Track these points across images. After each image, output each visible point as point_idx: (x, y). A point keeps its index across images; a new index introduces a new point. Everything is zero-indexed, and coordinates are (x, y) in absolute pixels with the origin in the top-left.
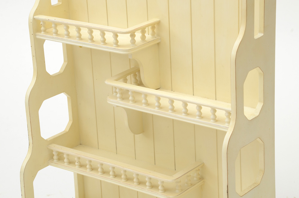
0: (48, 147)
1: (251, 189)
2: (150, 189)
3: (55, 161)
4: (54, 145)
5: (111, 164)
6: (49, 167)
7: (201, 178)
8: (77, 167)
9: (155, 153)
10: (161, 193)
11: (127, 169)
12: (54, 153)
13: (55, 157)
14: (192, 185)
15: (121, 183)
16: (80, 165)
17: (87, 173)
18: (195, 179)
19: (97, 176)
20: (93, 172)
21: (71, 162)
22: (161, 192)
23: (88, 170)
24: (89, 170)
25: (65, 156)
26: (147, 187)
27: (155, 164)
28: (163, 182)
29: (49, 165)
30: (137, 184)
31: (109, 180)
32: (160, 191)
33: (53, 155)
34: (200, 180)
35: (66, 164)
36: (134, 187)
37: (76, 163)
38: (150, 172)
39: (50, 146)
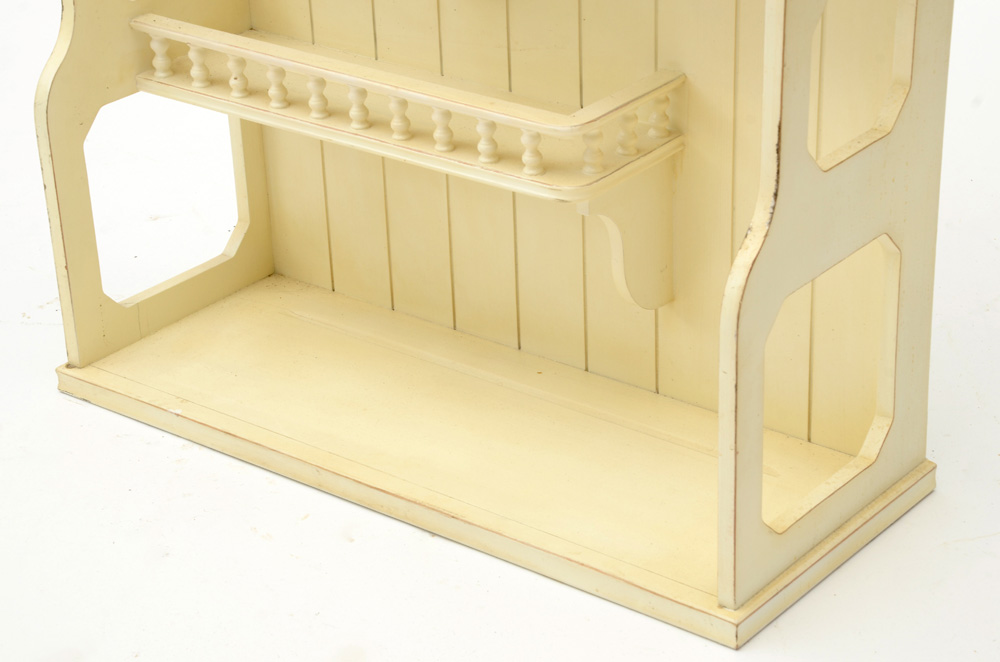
0: (132, 24)
1: (861, 147)
2: (491, 163)
3: (160, 74)
4: (155, 17)
5: (352, 78)
6: (141, 97)
7: (675, 132)
8: (235, 94)
9: (512, 48)
10: (531, 175)
11: (411, 93)
12: (155, 46)
13: (159, 62)
14: (641, 152)
15: (391, 147)
16: (245, 90)
17: (270, 115)
18: (652, 133)
19: (306, 125)
20: (289, 112)
21: (214, 81)
22: (531, 172)
23: (274, 104)
24: (278, 105)
25: (192, 55)
26: (482, 159)
27: (510, 90)
28: (537, 137)
29: (137, 91)
30: (445, 149)
31: (348, 136)
32: (526, 170)
33: (153, 55)
34: (669, 136)
35: (196, 85)
36: (434, 159)
37: (232, 82)
38: (492, 103)
39: (141, 19)
